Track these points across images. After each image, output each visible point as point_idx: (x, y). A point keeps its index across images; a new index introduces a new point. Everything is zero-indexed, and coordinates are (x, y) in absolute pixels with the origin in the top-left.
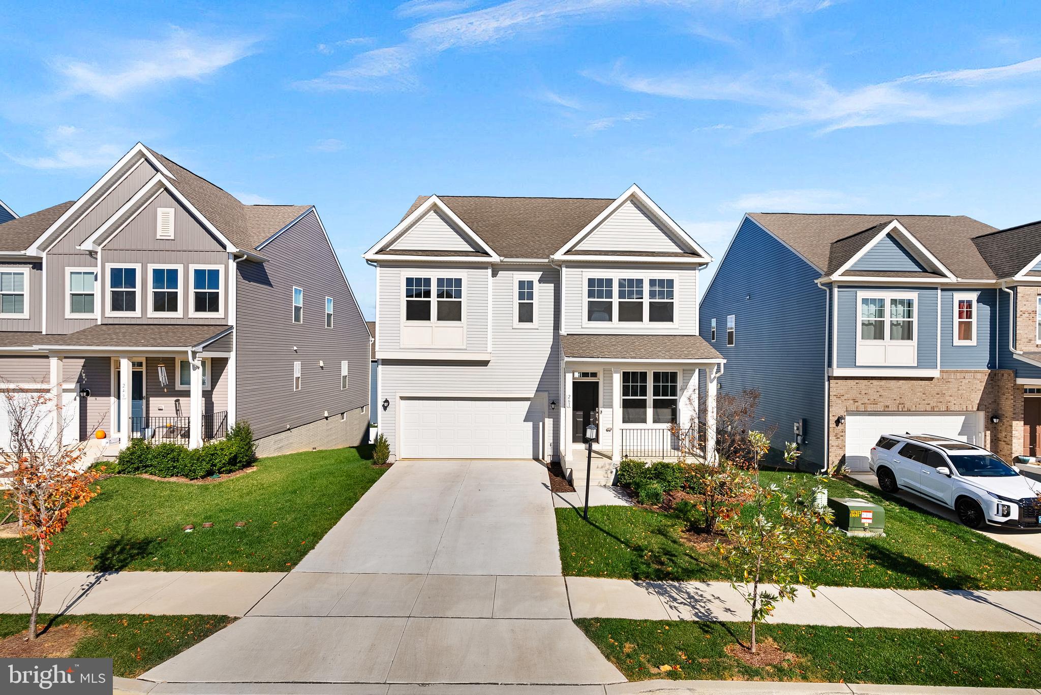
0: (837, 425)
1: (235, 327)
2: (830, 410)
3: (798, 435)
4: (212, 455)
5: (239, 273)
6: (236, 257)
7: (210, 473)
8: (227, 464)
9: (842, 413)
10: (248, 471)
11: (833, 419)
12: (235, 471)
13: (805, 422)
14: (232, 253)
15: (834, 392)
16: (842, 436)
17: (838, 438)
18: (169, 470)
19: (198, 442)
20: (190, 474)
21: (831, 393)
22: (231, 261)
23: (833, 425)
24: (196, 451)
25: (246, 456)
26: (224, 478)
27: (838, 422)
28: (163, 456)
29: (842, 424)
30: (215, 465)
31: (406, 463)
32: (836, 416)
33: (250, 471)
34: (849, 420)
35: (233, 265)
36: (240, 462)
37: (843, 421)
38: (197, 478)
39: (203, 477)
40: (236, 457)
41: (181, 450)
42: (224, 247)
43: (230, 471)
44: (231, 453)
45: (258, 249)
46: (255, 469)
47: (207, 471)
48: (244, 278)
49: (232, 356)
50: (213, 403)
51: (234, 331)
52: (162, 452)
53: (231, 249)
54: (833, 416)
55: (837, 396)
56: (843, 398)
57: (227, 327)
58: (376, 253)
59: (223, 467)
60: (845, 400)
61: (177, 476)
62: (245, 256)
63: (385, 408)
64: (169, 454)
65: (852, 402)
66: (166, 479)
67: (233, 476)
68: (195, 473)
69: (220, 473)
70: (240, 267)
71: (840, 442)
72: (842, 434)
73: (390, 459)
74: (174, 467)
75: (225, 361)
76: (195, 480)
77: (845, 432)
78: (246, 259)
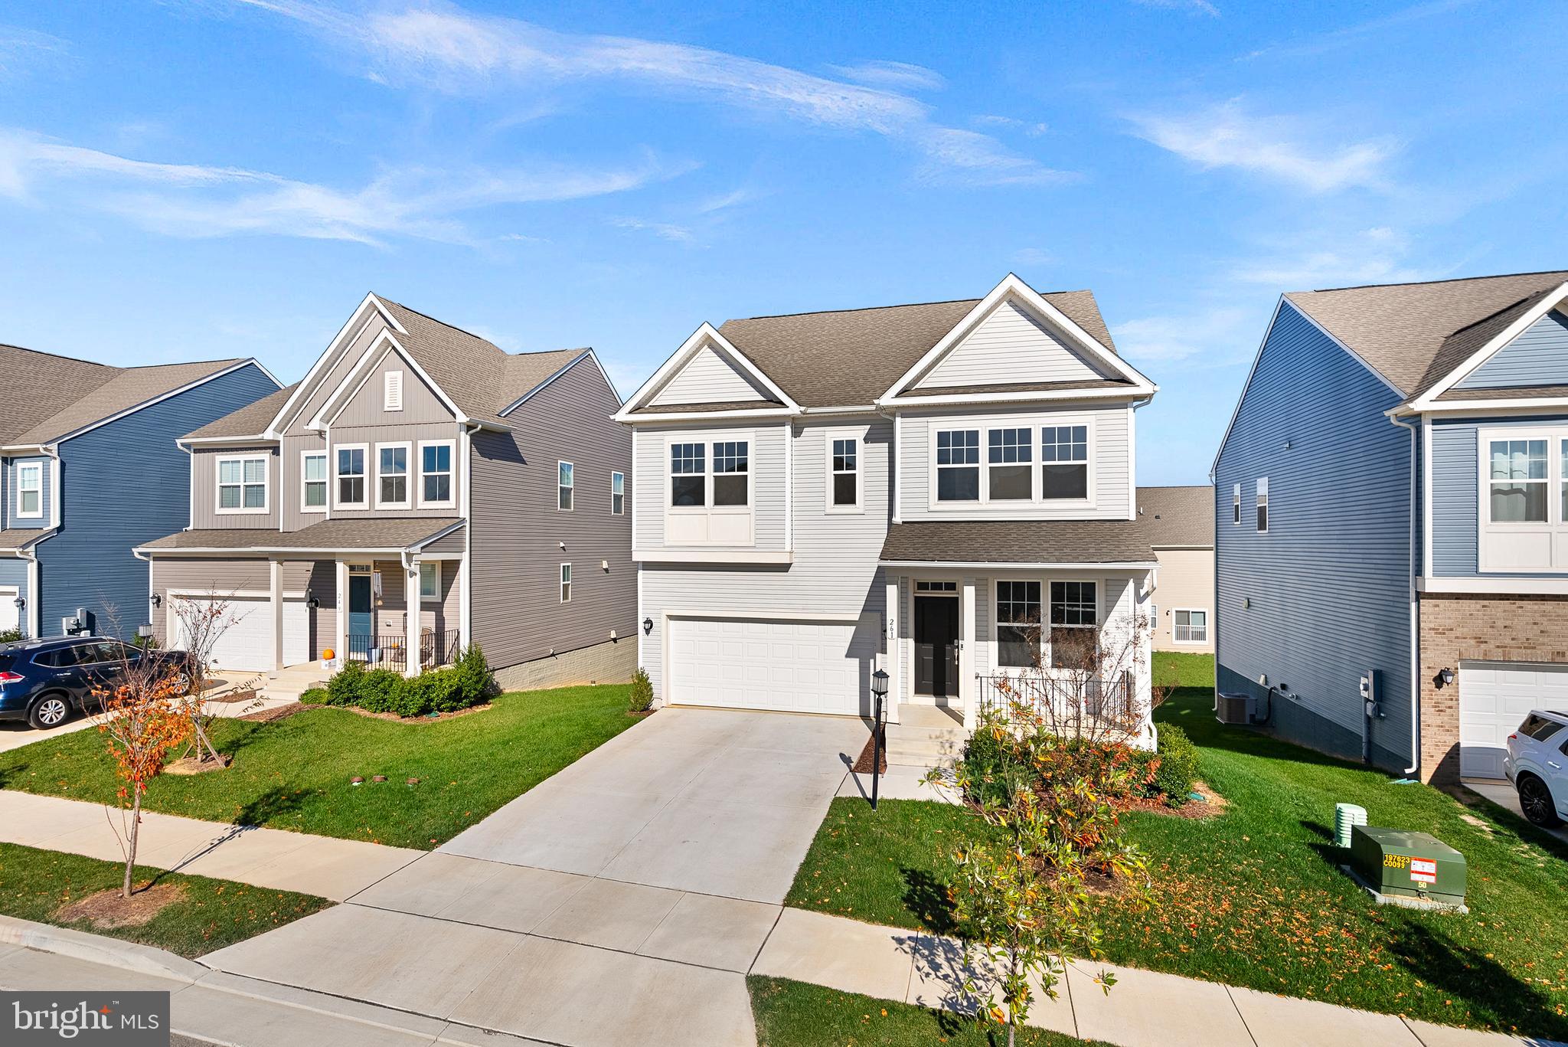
0: (1439, 686)
1: (468, 519)
2: (1422, 656)
3: (1367, 700)
4: (428, 687)
5: (474, 449)
6: (469, 428)
7: (425, 710)
8: (447, 699)
9: (1449, 663)
10: (478, 710)
11: (1428, 675)
12: (460, 709)
13: (1379, 677)
14: (464, 423)
15: (1430, 622)
16: (1450, 707)
17: (1441, 711)
18: (378, 703)
19: (415, 668)
20: (402, 710)
21: (1422, 625)
22: (463, 434)
23: (1428, 685)
24: (413, 680)
25: (475, 689)
26: (445, 716)
27: (1439, 681)
28: (373, 686)
29: (1448, 684)
30: (432, 700)
31: (676, 711)
32: (1434, 668)
33: (481, 710)
34: (1466, 677)
35: (465, 439)
36: (466, 697)
37: (1449, 679)
38: (408, 716)
39: (416, 715)
40: (459, 690)
41: (395, 678)
42: (454, 415)
43: (452, 709)
44: (451, 686)
45: (503, 415)
46: (488, 707)
47: (420, 707)
48: (483, 455)
49: (465, 558)
50: (444, 619)
51: (468, 525)
52: (372, 681)
53: (462, 418)
54: (1429, 668)
55: (1438, 629)
56: (1452, 634)
57: (457, 520)
58: (630, 412)
59: (442, 703)
60: (1457, 638)
61: (388, 711)
62: (480, 426)
63: (647, 631)
64: (379, 683)
65: (1473, 642)
66: (376, 715)
67: (455, 715)
68: (406, 709)
69: (441, 711)
70: (474, 440)
71: (1446, 718)
72: (1450, 703)
73: (655, 705)
74: (385, 700)
75: (457, 563)
76: (407, 719)
77: (1457, 700)
78: (482, 429)
